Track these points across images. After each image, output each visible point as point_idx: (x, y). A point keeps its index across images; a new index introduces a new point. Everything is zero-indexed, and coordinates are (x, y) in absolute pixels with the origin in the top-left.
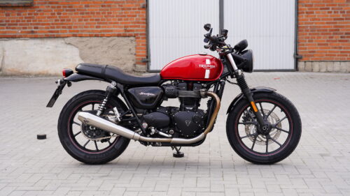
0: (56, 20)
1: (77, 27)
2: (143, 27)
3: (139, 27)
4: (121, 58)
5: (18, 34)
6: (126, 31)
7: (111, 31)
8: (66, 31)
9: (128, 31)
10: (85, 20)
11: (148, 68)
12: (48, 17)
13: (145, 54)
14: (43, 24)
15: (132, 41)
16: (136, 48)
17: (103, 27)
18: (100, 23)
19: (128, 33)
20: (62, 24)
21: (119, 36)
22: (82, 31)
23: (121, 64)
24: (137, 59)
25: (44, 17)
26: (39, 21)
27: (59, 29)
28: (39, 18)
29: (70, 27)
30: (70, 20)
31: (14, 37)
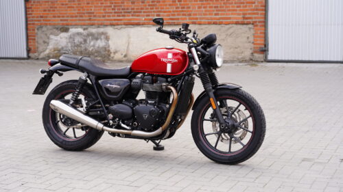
0: (176, 8)
1: (196, 15)
2: (261, 14)
3: (258, 14)
4: (239, 47)
5: (141, 22)
6: (244, 18)
7: (230, 18)
8: (185, 19)
9: (247, 18)
10: (204, 7)
11: (266, 57)
12: (170, 5)
13: (263, 42)
14: (165, 12)
15: (250, 28)
16: (255, 36)
17: (222, 14)
18: (219, 10)
19: (246, 21)
20: (182, 11)
21: (237, 23)
22: (200, 19)
23: (239, 53)
24: (254, 48)
25: (166, 5)
26: (161, 8)
27: (180, 17)
28: (161, 5)
29: (190, 15)
30: (189, 8)
31: (138, 24)
